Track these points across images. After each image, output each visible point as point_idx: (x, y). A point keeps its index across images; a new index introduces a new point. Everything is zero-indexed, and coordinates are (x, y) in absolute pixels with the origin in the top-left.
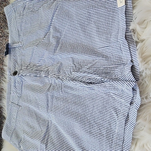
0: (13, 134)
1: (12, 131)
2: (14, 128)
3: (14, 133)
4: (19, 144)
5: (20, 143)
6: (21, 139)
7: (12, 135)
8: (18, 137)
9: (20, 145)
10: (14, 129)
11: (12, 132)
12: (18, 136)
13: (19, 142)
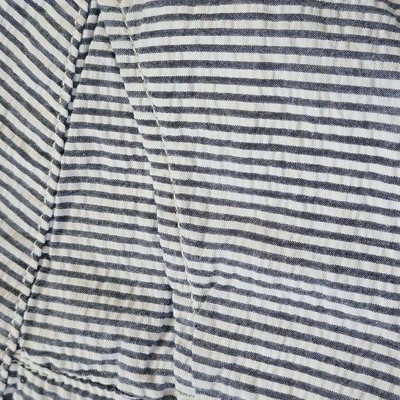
0: (51, 278)
1: (27, 243)
2: (47, 212)
3: (56, 265)
4: (148, 371)
5: (162, 350)
6: (165, 295)
7: (42, 284)
8: (118, 295)
9: (159, 380)
10: (56, 225)
11: (37, 251)
12: (124, 289)
13: (147, 350)
